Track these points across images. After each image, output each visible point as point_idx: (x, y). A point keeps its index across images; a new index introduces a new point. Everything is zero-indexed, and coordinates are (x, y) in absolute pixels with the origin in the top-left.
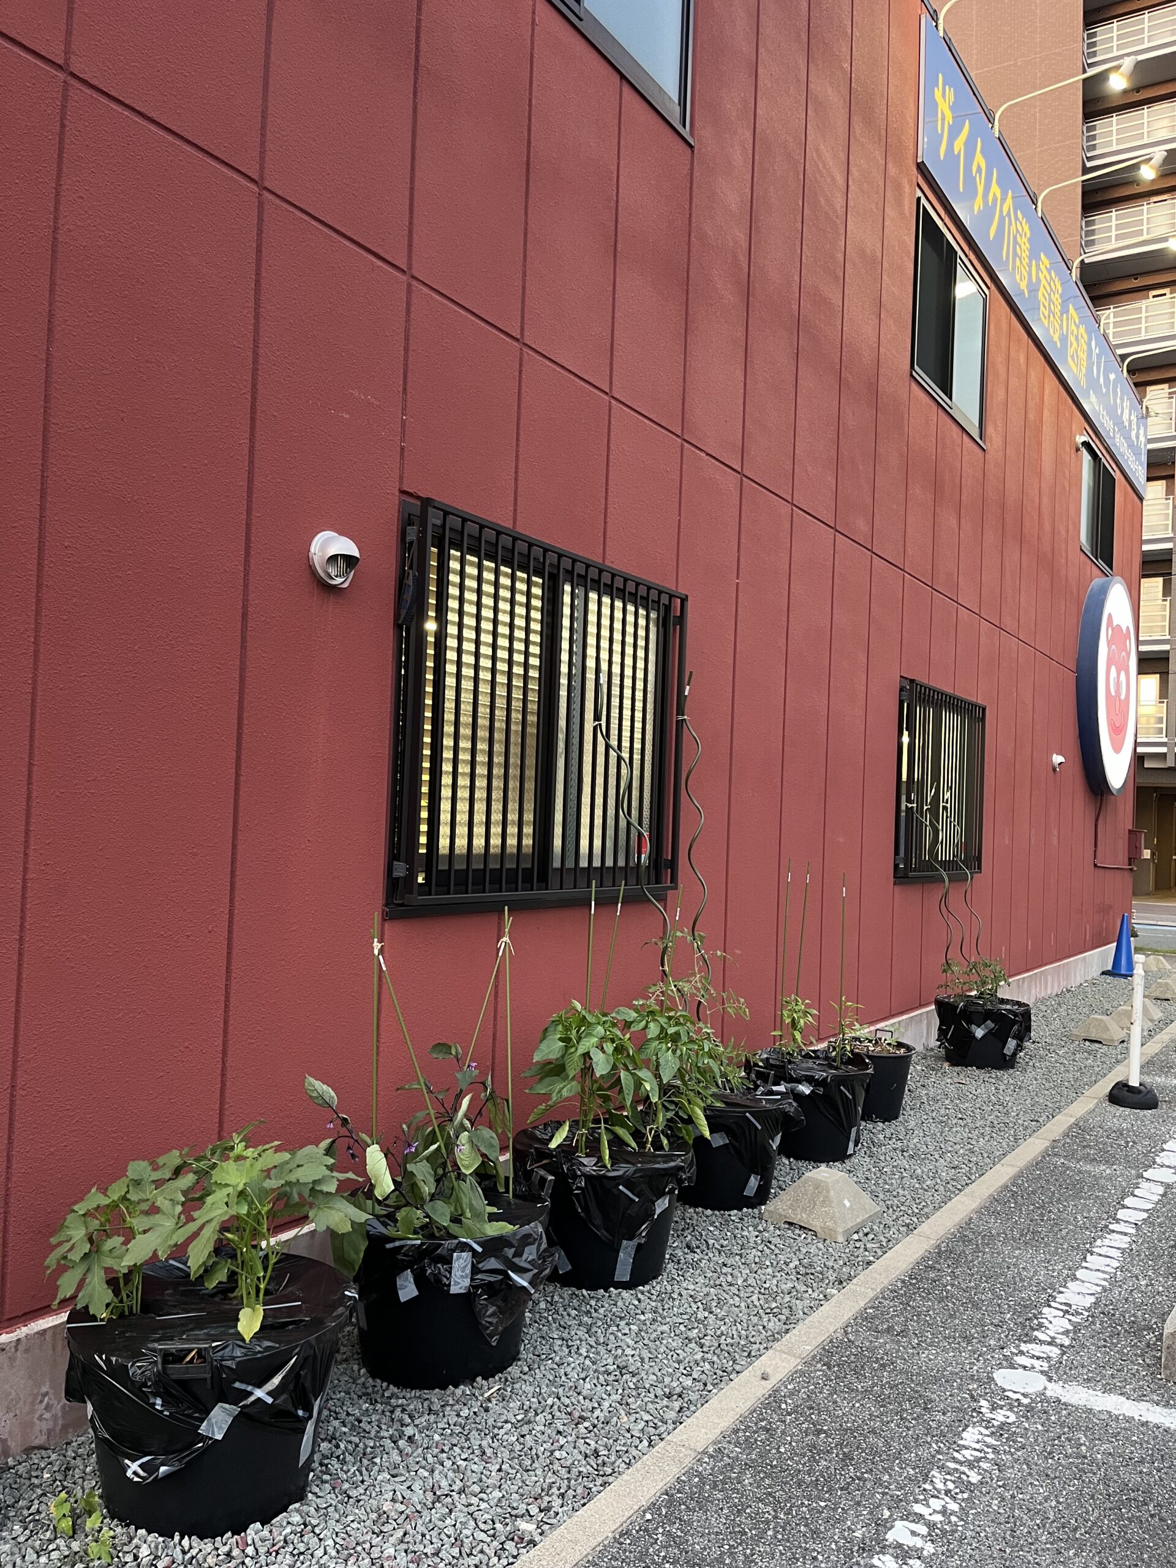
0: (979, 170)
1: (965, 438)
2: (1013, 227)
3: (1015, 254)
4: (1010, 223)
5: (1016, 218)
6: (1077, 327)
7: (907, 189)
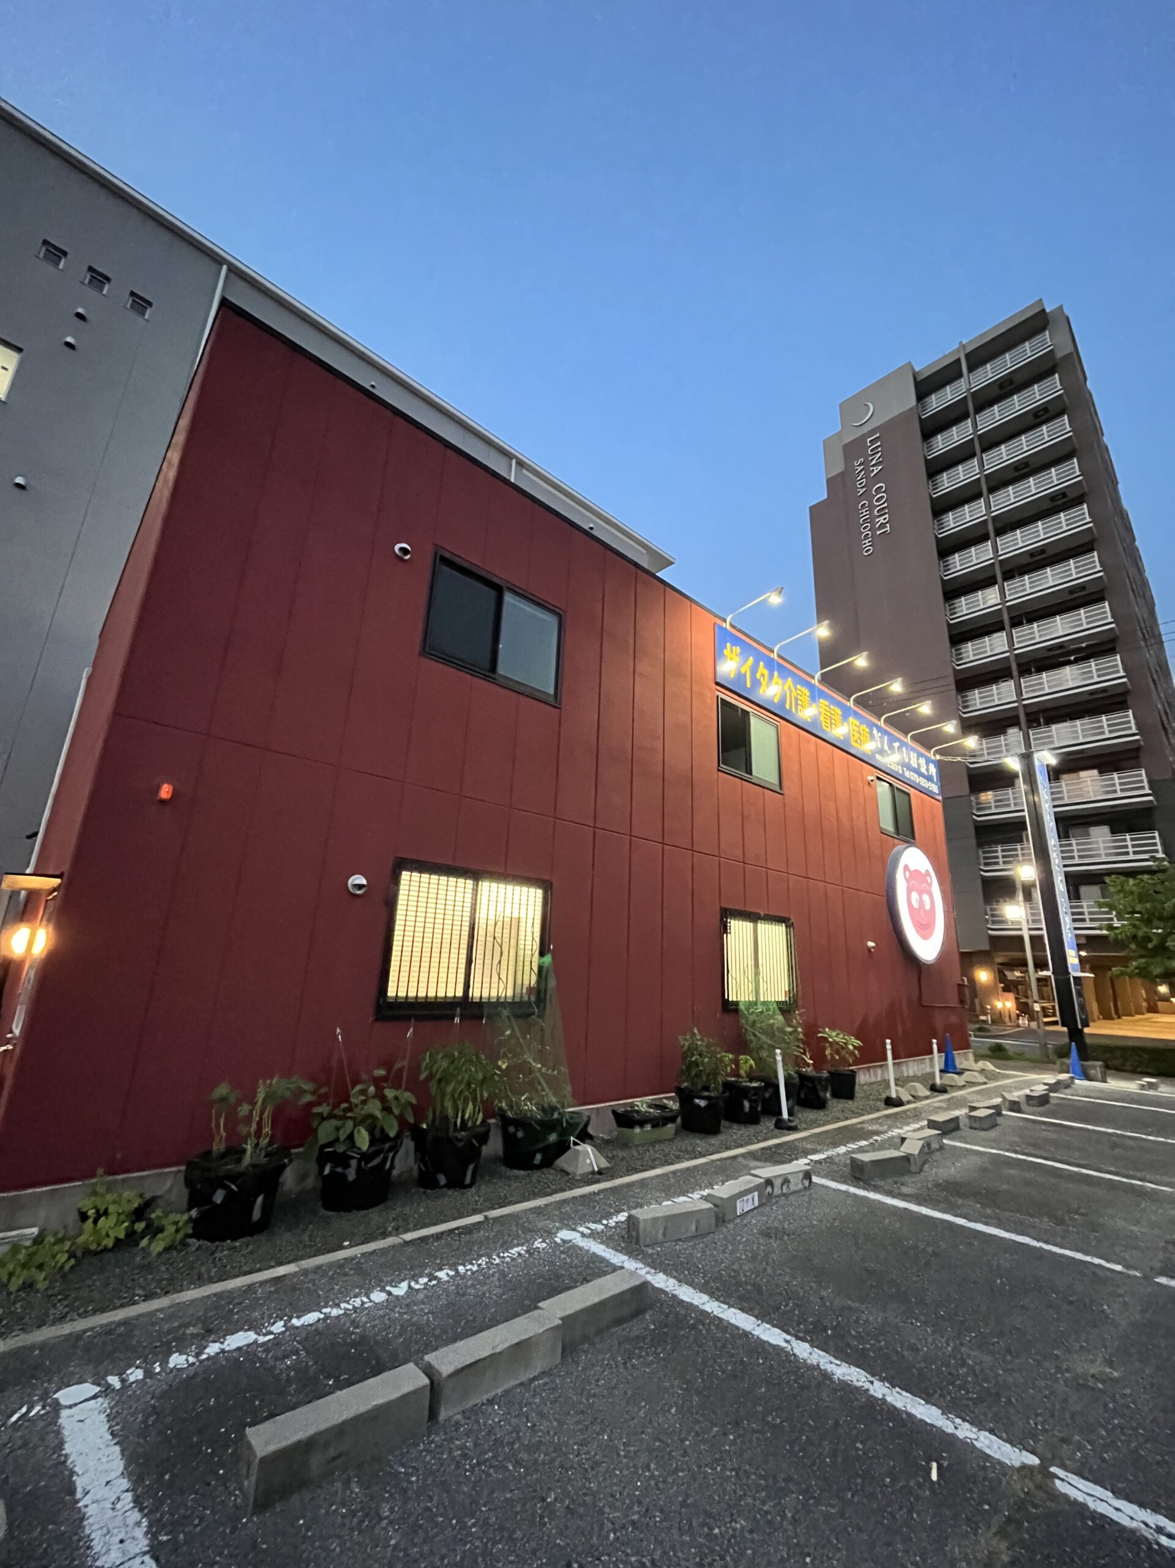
0: (763, 675)
1: (766, 790)
2: (794, 694)
3: (797, 705)
4: (791, 692)
5: (796, 689)
6: (859, 727)
7: (708, 694)
